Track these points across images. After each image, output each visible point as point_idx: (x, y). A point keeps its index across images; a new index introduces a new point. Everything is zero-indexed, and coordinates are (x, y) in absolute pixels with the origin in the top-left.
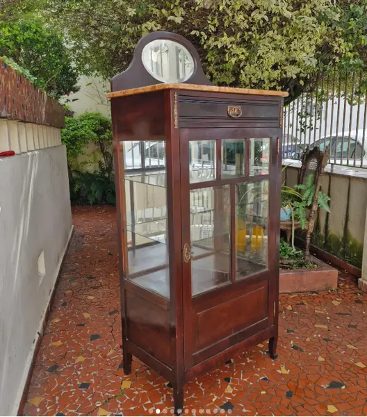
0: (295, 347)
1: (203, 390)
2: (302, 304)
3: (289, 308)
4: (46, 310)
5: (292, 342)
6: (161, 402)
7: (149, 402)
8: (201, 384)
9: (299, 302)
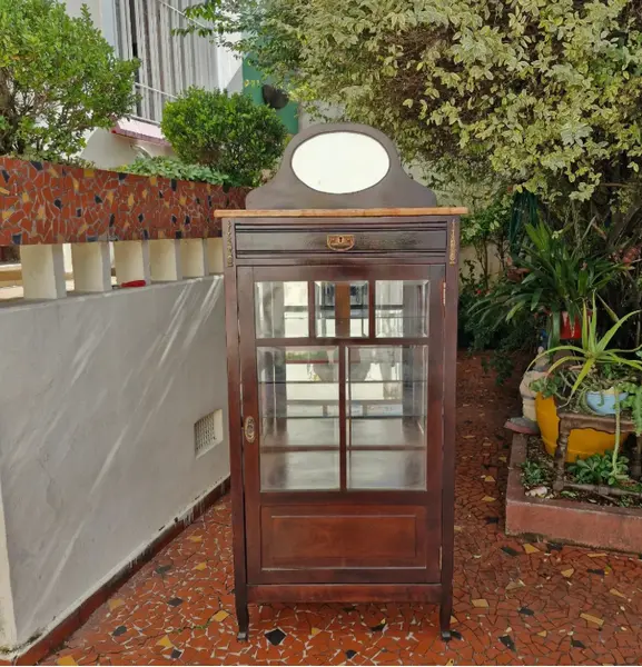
0: (506, 640)
1: (305, 656)
2: (601, 572)
3: (568, 573)
4: (210, 490)
5: (509, 629)
6: (238, 654)
7: (226, 648)
8: (308, 648)
9: (595, 567)
